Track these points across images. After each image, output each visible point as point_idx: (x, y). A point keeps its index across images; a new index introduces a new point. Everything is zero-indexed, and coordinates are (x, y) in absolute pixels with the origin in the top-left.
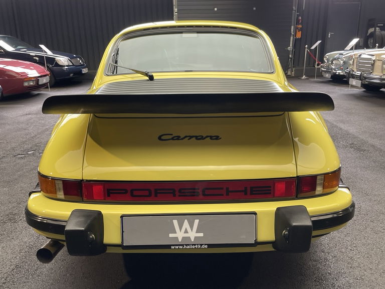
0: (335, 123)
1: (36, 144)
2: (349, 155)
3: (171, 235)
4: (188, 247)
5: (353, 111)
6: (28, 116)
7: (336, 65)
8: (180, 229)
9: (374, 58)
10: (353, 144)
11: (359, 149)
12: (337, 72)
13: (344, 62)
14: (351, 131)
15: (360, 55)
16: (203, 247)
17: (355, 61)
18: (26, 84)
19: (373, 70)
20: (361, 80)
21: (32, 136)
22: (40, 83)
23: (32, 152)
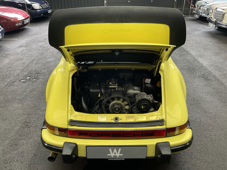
0: (196, 58)
1: (30, 72)
2: (201, 83)
3: (108, 155)
4: (116, 159)
5: (208, 47)
6: (21, 48)
7: (203, 9)
8: (113, 153)
9: (224, 11)
10: (204, 74)
11: (207, 79)
12: (203, 15)
13: (207, 9)
14: (204, 64)
15: (216, 9)
16: (123, 159)
17: (213, 11)
18: (17, 25)
19: (223, 18)
20: (215, 24)
21: (26, 65)
22: (25, 23)
23: (29, 77)
